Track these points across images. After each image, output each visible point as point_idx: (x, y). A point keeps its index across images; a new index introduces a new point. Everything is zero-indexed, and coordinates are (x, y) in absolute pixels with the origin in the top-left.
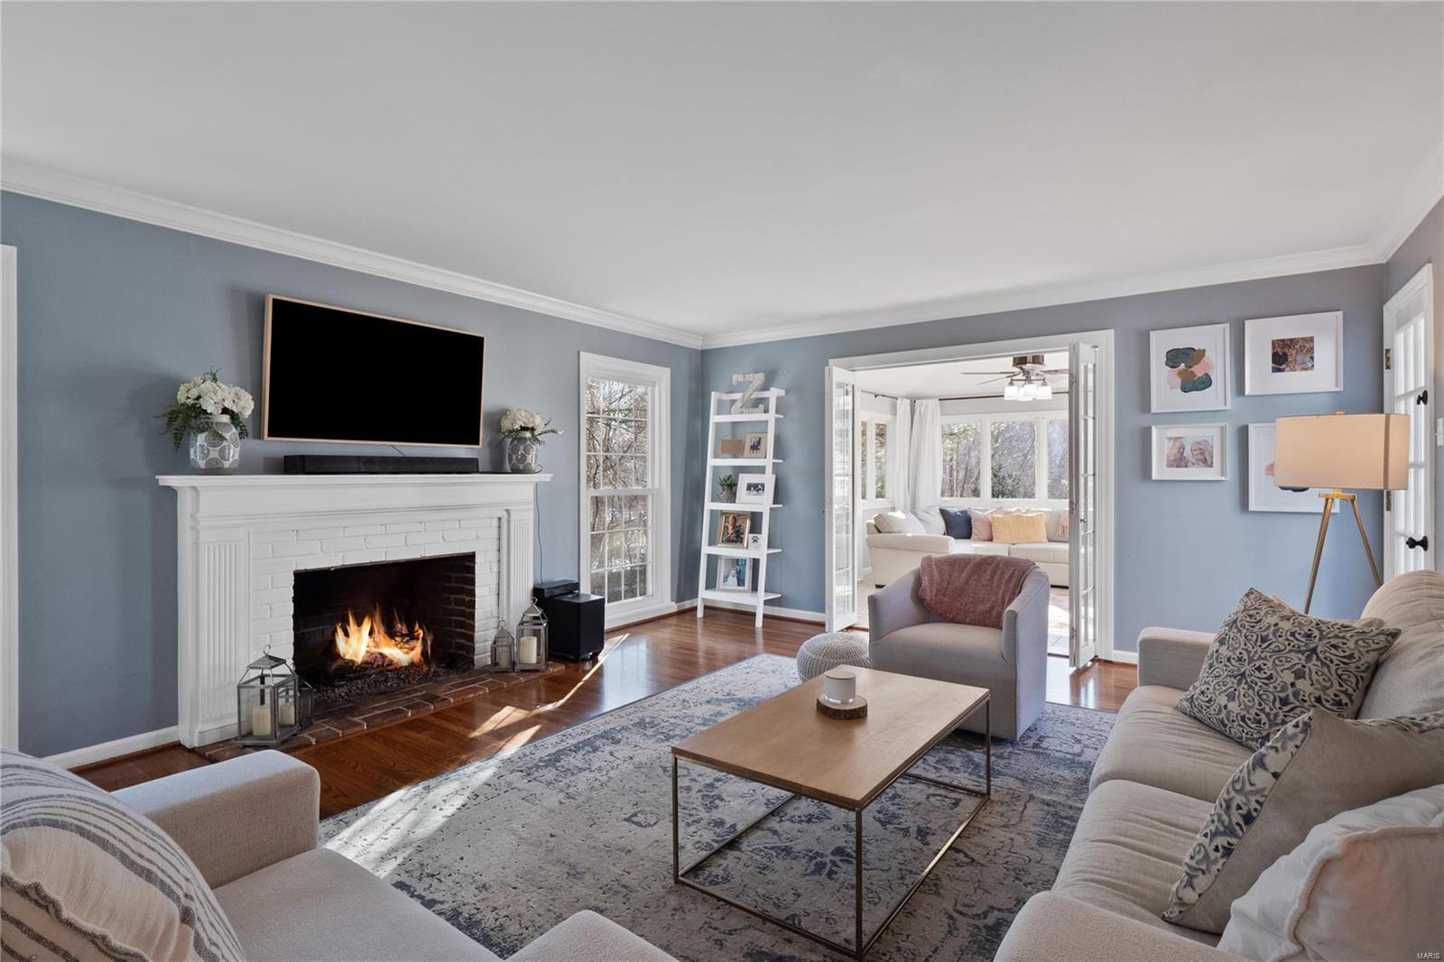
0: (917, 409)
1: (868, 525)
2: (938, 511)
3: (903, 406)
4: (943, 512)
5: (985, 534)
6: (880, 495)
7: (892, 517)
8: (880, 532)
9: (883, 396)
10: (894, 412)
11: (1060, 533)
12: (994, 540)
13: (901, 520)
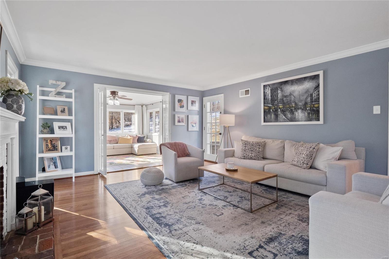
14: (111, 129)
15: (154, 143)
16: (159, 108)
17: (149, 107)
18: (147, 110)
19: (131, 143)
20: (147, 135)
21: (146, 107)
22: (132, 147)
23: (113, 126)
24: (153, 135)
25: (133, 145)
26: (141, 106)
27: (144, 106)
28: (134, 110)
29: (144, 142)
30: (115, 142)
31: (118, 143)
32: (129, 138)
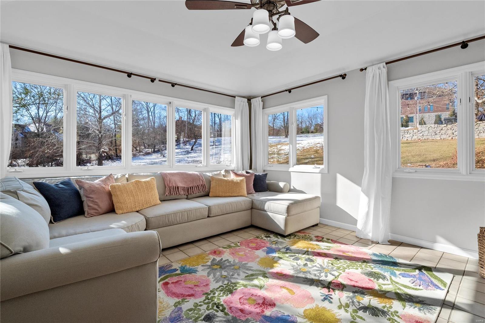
12: (117, 211)
19: (245, 193)
26: (246, 100)
27: (256, 100)
30: (202, 193)
31: (210, 196)
32: (239, 181)
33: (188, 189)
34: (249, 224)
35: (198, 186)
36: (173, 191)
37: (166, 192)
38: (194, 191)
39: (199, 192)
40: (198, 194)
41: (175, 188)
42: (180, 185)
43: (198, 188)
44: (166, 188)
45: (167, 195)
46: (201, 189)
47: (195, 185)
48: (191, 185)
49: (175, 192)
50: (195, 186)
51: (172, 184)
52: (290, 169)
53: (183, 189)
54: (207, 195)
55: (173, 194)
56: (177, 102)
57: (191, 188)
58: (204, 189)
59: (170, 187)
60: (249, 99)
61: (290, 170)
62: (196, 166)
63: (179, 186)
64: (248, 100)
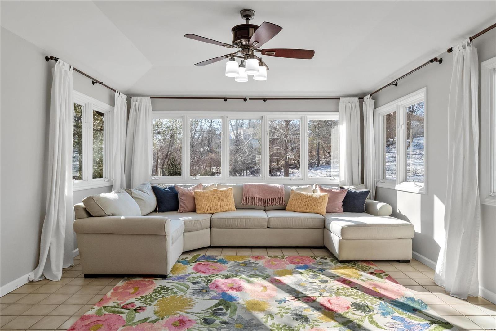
0: (133, 104)
1: (77, 208)
2: (151, 188)
3: (121, 100)
4: (155, 190)
5: (190, 206)
6: (98, 175)
7: (105, 198)
8: (90, 215)
9: (101, 83)
10: (112, 102)
11: (244, 202)
12: (197, 211)
13: (115, 200)
14: (317, 167)
15: (409, 223)
16: (424, 89)
17: (382, 97)
18: (377, 109)
19: (324, 211)
20: (376, 187)
21: (373, 99)
22: (324, 227)
23: (321, 160)
24: (397, 188)
25: (327, 221)
26: (356, 99)
27: (367, 98)
28: (338, 113)
29: (367, 210)
30: (279, 206)
31: (286, 209)
32: (318, 197)
33: (265, 201)
34: (320, 244)
35: (275, 198)
36: (249, 201)
37: (243, 202)
38: (271, 203)
39: (275, 205)
40: (275, 207)
41: (252, 199)
42: (257, 196)
43: (275, 200)
44: (242, 198)
45: (243, 204)
46: (277, 202)
47: (273, 197)
48: (269, 197)
49: (251, 202)
50: (272, 199)
51: (249, 194)
52: (396, 186)
53: (261, 200)
54: (283, 209)
55: (249, 203)
56: (269, 116)
57: (269, 200)
58: (281, 202)
59: (247, 197)
60: (361, 99)
61: (396, 188)
62: (291, 179)
63: (255, 197)
64: (359, 99)
